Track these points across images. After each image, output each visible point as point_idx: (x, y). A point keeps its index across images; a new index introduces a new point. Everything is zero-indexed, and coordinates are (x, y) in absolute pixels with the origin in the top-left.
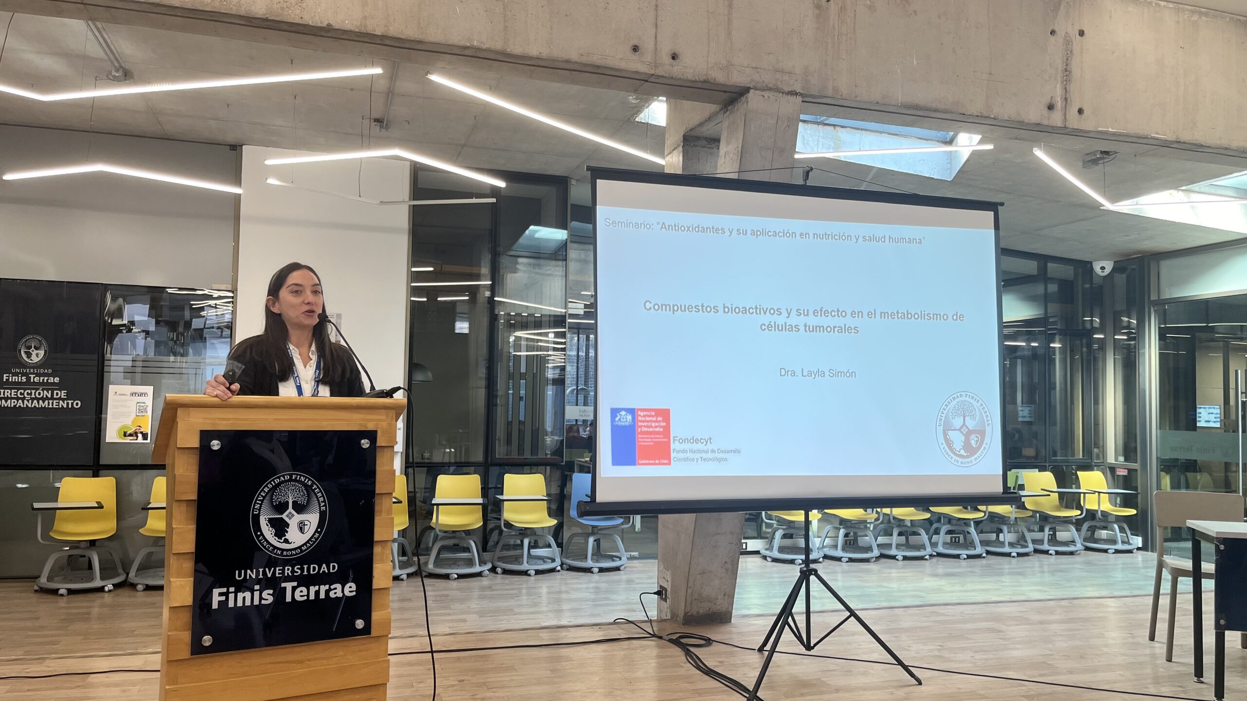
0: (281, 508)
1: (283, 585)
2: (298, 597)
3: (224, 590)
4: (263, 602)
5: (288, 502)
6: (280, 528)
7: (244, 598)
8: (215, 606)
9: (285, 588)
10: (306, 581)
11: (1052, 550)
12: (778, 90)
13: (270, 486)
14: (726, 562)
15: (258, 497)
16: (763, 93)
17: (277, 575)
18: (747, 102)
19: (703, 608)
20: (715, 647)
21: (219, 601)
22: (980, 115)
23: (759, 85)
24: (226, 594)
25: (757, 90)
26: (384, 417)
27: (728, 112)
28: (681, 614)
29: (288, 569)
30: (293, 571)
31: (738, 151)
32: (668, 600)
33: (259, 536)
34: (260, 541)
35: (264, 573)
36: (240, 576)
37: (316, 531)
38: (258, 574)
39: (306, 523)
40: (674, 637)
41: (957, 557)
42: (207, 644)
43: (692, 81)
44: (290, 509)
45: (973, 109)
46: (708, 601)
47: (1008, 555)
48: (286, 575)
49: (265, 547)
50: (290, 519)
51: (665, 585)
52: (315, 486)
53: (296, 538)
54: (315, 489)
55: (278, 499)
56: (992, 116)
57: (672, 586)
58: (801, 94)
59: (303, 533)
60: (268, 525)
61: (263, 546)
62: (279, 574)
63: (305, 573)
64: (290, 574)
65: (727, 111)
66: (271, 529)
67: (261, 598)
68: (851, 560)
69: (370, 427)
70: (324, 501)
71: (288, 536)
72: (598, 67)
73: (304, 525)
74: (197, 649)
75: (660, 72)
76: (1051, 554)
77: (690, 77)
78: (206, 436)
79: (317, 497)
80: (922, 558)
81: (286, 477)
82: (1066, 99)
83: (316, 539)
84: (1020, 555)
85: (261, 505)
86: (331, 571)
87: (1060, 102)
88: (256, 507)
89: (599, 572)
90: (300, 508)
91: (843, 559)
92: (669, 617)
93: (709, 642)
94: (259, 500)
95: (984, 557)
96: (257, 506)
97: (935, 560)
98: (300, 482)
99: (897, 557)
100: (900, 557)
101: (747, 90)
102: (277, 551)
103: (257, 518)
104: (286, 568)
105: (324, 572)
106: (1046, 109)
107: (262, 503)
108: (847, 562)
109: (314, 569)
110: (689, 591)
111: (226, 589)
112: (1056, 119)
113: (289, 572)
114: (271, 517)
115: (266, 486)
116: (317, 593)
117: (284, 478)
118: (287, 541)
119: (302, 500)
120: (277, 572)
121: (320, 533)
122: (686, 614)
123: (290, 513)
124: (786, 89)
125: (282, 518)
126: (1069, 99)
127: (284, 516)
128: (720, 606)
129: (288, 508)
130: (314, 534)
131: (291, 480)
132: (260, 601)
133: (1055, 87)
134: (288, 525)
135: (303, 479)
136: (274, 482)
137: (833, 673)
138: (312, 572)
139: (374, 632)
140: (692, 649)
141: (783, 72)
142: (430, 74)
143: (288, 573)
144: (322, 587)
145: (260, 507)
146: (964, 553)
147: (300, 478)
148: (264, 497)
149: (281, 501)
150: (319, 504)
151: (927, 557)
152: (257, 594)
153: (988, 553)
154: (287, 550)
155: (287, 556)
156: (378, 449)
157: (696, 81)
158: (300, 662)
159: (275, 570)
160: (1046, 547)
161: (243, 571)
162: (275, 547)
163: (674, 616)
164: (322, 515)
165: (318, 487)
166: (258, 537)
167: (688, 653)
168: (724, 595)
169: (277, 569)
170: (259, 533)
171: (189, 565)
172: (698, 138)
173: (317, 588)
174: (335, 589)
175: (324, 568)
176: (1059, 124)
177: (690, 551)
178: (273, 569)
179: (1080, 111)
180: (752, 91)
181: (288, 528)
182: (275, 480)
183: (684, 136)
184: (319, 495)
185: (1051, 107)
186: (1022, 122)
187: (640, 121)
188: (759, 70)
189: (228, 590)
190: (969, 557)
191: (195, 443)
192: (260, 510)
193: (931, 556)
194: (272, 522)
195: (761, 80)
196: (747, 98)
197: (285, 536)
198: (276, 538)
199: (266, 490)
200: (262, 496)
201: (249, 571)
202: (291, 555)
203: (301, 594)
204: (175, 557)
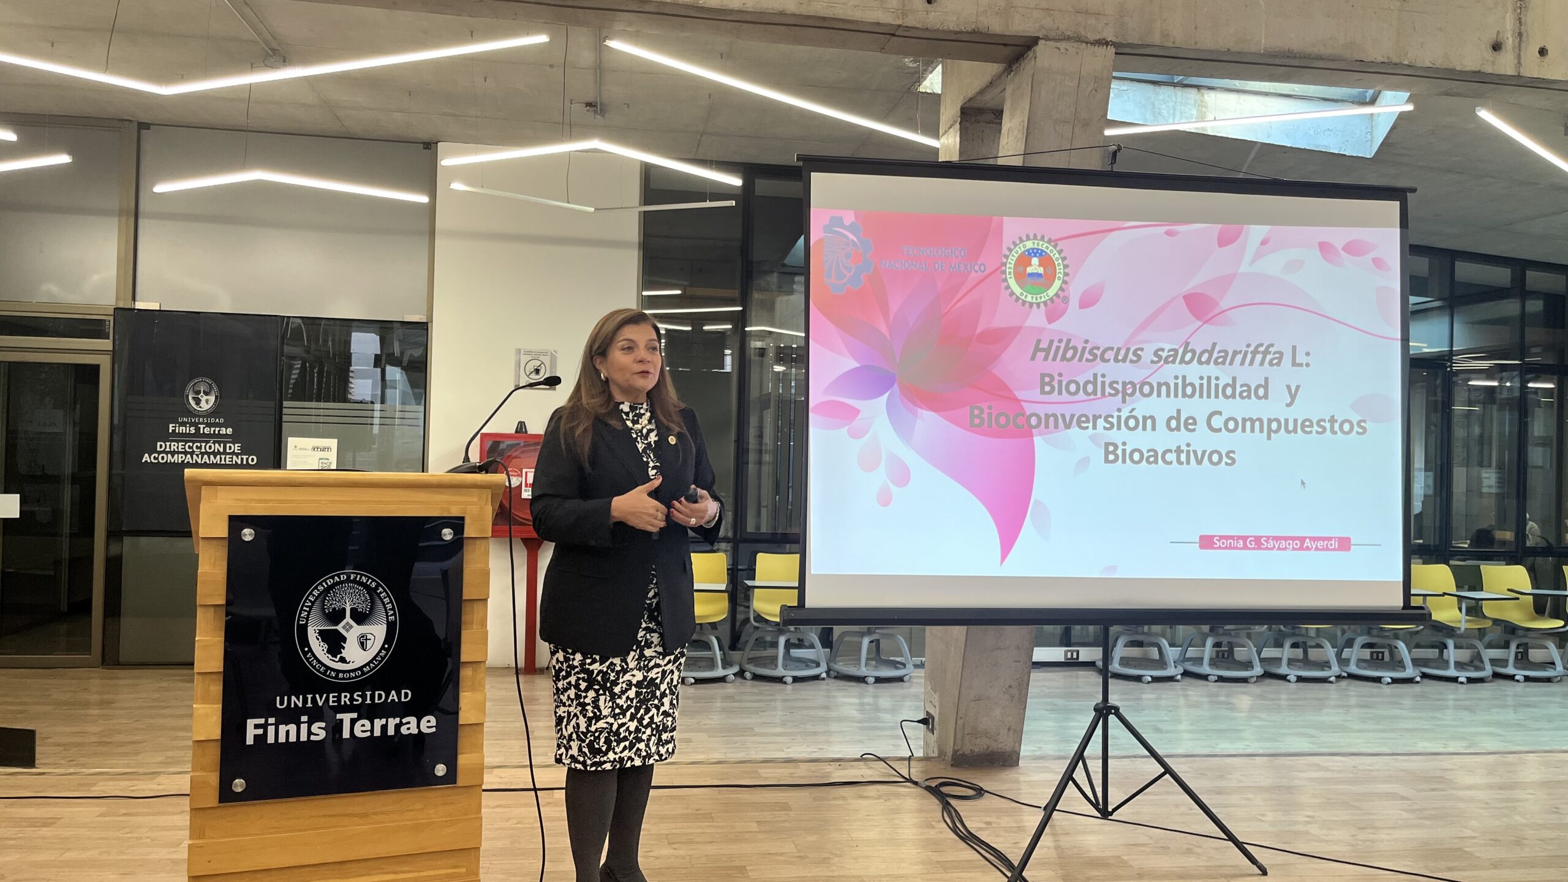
0: (337, 616)
1: (339, 716)
2: (358, 733)
3: (262, 721)
4: (313, 738)
5: (344, 609)
6: (335, 643)
7: (288, 732)
8: (250, 741)
9: (341, 721)
10: (370, 712)
11: (1520, 674)
12: (1079, 39)
13: (321, 588)
14: (1010, 687)
15: (305, 602)
16: (1058, 44)
17: (331, 704)
18: (1035, 58)
19: (979, 745)
20: (986, 801)
21: (255, 736)
22: (1386, 61)
23: (1052, 34)
24: (265, 726)
25: (1050, 40)
26: (475, 499)
27: (1013, 73)
28: (950, 753)
29: (346, 697)
30: (352, 699)
31: (1023, 127)
32: (935, 731)
33: (307, 653)
34: (307, 659)
35: (314, 700)
36: (282, 703)
37: (383, 648)
38: (305, 701)
39: (369, 636)
40: (933, 784)
41: (1378, 680)
42: (239, 790)
43: (956, 33)
44: (348, 618)
45: (1376, 54)
46: (987, 737)
47: (1455, 680)
48: (343, 703)
49: (314, 667)
50: (347, 631)
51: (932, 712)
52: (381, 589)
53: (356, 656)
54: (381, 593)
55: (331, 605)
56: (1406, 62)
57: (940, 714)
58: (1114, 44)
59: (365, 650)
60: (318, 639)
61: (312, 665)
62: (333, 702)
63: (368, 701)
64: (348, 703)
65: (1012, 71)
66: (322, 644)
67: (310, 733)
68: (1221, 679)
69: (455, 512)
70: (393, 609)
71: (345, 653)
72: (824, 19)
73: (366, 639)
74: (226, 795)
75: (910, 21)
76: (1518, 681)
77: (952, 26)
78: (236, 523)
79: (383, 603)
80: (1324, 680)
81: (342, 576)
82: (1520, 35)
83: (383, 659)
84: (1470, 680)
85: (309, 612)
86: (403, 700)
87: (1510, 39)
88: (302, 615)
89: (874, 683)
90: (360, 618)
91: (1209, 678)
92: (936, 754)
93: (980, 792)
94: (307, 607)
95: (1418, 682)
96: (304, 614)
97: (1344, 683)
98: (360, 583)
99: (1288, 678)
100: (1292, 678)
101: (1032, 42)
102: (330, 673)
103: (303, 630)
104: (343, 695)
105: (393, 700)
106: (1490, 50)
107: (310, 609)
108: (1216, 681)
109: (380, 697)
110: (960, 722)
111: (264, 719)
112: (1505, 65)
113: (347, 700)
114: (322, 628)
115: (316, 588)
116: (384, 728)
117: (340, 578)
118: (343, 660)
119: (363, 607)
120: (331, 699)
121: (387, 650)
122: (955, 752)
123: (348, 623)
124: (1092, 37)
125: (337, 630)
126: (1525, 35)
127: (340, 628)
128: (1004, 743)
129: (345, 618)
130: (380, 651)
131: (348, 580)
132: (309, 737)
133: (1504, 18)
134: (344, 639)
135: (364, 579)
136: (327, 583)
137: (1142, 848)
138: (377, 701)
139: (461, 781)
140: (953, 802)
141: (1087, 12)
142: (611, 39)
143: (345, 701)
144: (390, 720)
145: (308, 617)
146: (1387, 675)
147: (360, 578)
148: (313, 603)
149: (335, 608)
150: (387, 613)
151: (1332, 679)
152: (304, 728)
153: (1424, 676)
154: (344, 672)
155: (344, 679)
156: (465, 542)
157: (961, 32)
158: (364, 815)
159: (327, 699)
160: (1510, 670)
161: (286, 698)
162: (328, 668)
163: (942, 753)
164: (391, 627)
165: (385, 591)
166: (305, 653)
167: (946, 807)
168: (1009, 730)
169: (331, 695)
170: (306, 649)
171: (216, 689)
172: (981, 111)
173: (384, 721)
174: (409, 723)
175: (393, 696)
176: (1510, 71)
177: (961, 670)
178: (325, 695)
179: (1543, 52)
180: (1041, 42)
181: (345, 643)
182: (328, 581)
183: (962, 109)
184: (387, 600)
185: (1497, 47)
186: (1452, 71)
187: (924, 91)
188: (1052, 12)
189: (266, 721)
190: (1395, 681)
191: (223, 531)
192: (307, 619)
193: (1339, 677)
194: (324, 635)
195: (1056, 27)
196: (1035, 53)
197: (341, 653)
198: (330, 656)
199: (316, 593)
200: (310, 601)
201: (293, 698)
202: (349, 678)
203: (362, 730)
204: (200, 677)
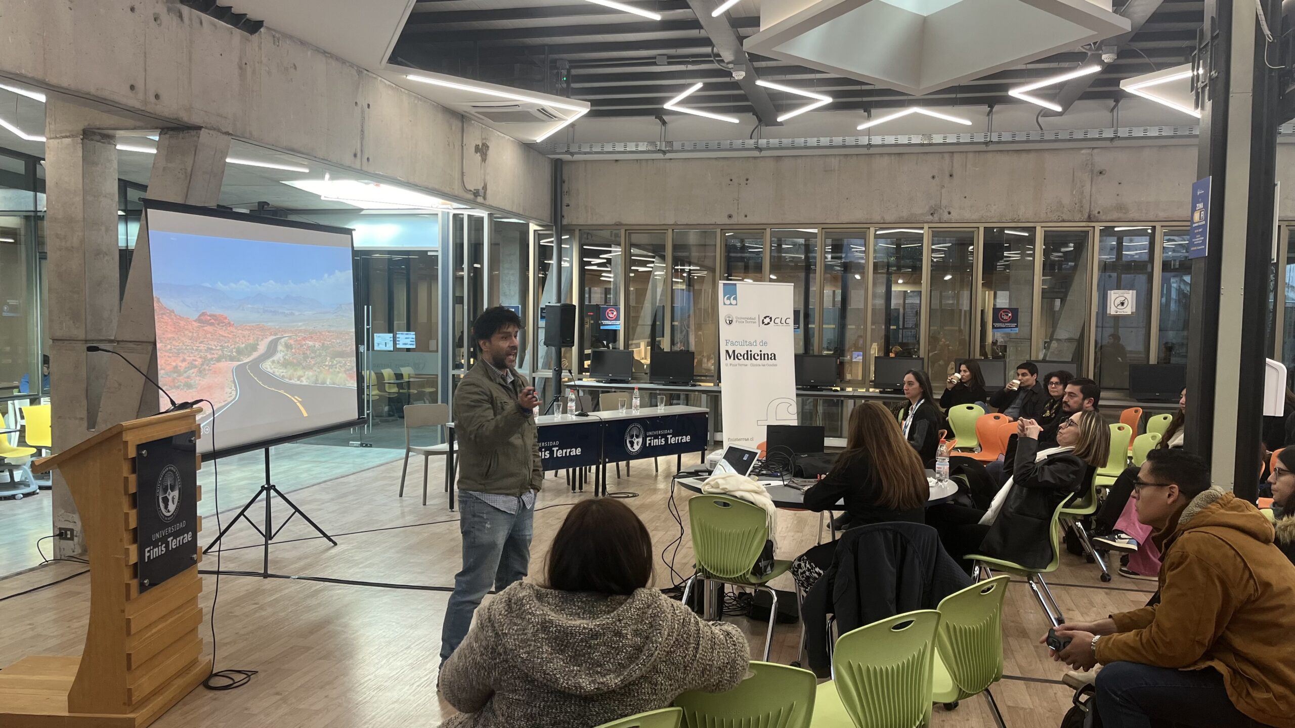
0: (166, 489)
4: (162, 553)
5: (168, 485)
6: (166, 503)
7: (156, 552)
8: (147, 559)
9: (169, 541)
10: (176, 535)
12: (219, 131)
15: (158, 485)
16: (210, 131)
17: (166, 534)
18: (199, 136)
21: (148, 556)
23: (208, 126)
24: (150, 551)
25: (207, 128)
27: (168, 135)
30: (171, 530)
32: (74, 538)
34: (159, 513)
35: (162, 533)
36: (154, 537)
37: (178, 501)
38: (160, 535)
39: (174, 497)
42: (147, 584)
43: (167, 118)
48: (169, 532)
50: (169, 495)
51: (68, 527)
52: (176, 473)
53: (172, 508)
55: (165, 483)
57: (82, 525)
58: (232, 135)
59: (173, 505)
60: (161, 502)
61: (160, 516)
65: (166, 133)
66: (163, 504)
70: (180, 480)
71: (169, 507)
72: (106, 99)
73: (174, 499)
75: (149, 108)
77: (167, 115)
78: (139, 448)
79: (177, 479)
82: (362, 151)
83: (178, 506)
86: (184, 526)
87: (359, 153)
90: (172, 488)
96: (158, 491)
98: (172, 471)
102: (165, 518)
103: (158, 497)
104: (169, 528)
105: (181, 527)
106: (353, 157)
107: (160, 488)
109: (178, 526)
111: (150, 547)
112: (357, 164)
114: (162, 496)
115: (161, 477)
116: (180, 541)
117: (166, 469)
118: (168, 511)
119: (172, 483)
121: (179, 503)
123: (168, 492)
124: (224, 130)
125: (166, 496)
129: (169, 489)
130: (177, 503)
131: (169, 470)
133: (357, 142)
134: (169, 500)
135: (173, 469)
136: (163, 473)
138: (177, 529)
141: (221, 116)
144: (181, 537)
145: (160, 491)
149: (166, 485)
150: (178, 484)
152: (160, 548)
154: (169, 516)
155: (169, 520)
157: (170, 118)
158: (170, 590)
162: (164, 516)
164: (180, 491)
165: (178, 473)
166: (159, 510)
170: (159, 508)
174: (185, 537)
176: (359, 167)
178: (165, 530)
179: (368, 159)
180: (203, 129)
181: (169, 502)
183: (84, 130)
184: (178, 477)
185: (355, 155)
186: (342, 164)
188: (208, 114)
192: (159, 493)
194: (163, 500)
195: (209, 121)
196: (199, 133)
198: (165, 510)
199: (160, 479)
200: (159, 483)
201: (157, 534)
203: (174, 544)
